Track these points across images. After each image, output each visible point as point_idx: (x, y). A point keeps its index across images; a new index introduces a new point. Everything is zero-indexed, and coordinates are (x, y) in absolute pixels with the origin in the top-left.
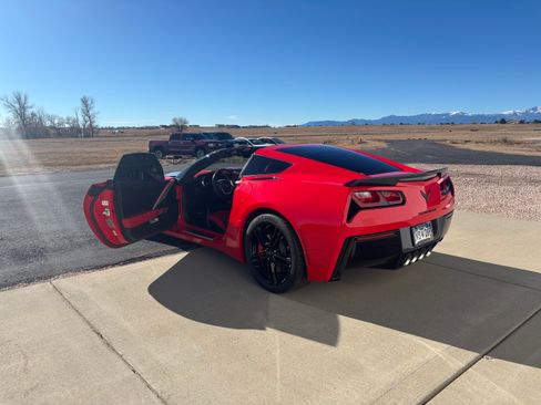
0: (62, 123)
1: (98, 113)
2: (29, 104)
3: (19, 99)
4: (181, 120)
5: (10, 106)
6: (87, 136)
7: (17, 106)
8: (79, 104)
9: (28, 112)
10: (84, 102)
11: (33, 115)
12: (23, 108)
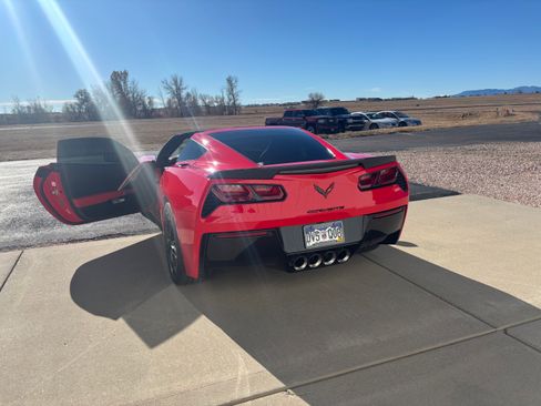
0: (212, 102)
1: (241, 91)
2: (184, 86)
3: (176, 82)
4: (317, 96)
5: (169, 88)
6: (231, 114)
7: (174, 87)
8: (226, 84)
9: (184, 94)
10: (229, 81)
11: (188, 95)
12: (178, 89)
